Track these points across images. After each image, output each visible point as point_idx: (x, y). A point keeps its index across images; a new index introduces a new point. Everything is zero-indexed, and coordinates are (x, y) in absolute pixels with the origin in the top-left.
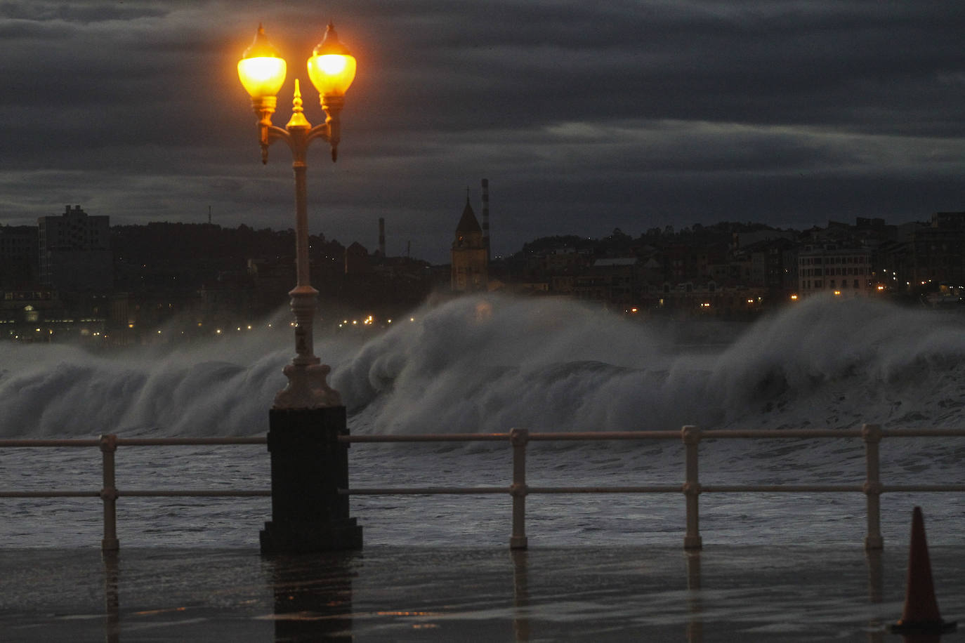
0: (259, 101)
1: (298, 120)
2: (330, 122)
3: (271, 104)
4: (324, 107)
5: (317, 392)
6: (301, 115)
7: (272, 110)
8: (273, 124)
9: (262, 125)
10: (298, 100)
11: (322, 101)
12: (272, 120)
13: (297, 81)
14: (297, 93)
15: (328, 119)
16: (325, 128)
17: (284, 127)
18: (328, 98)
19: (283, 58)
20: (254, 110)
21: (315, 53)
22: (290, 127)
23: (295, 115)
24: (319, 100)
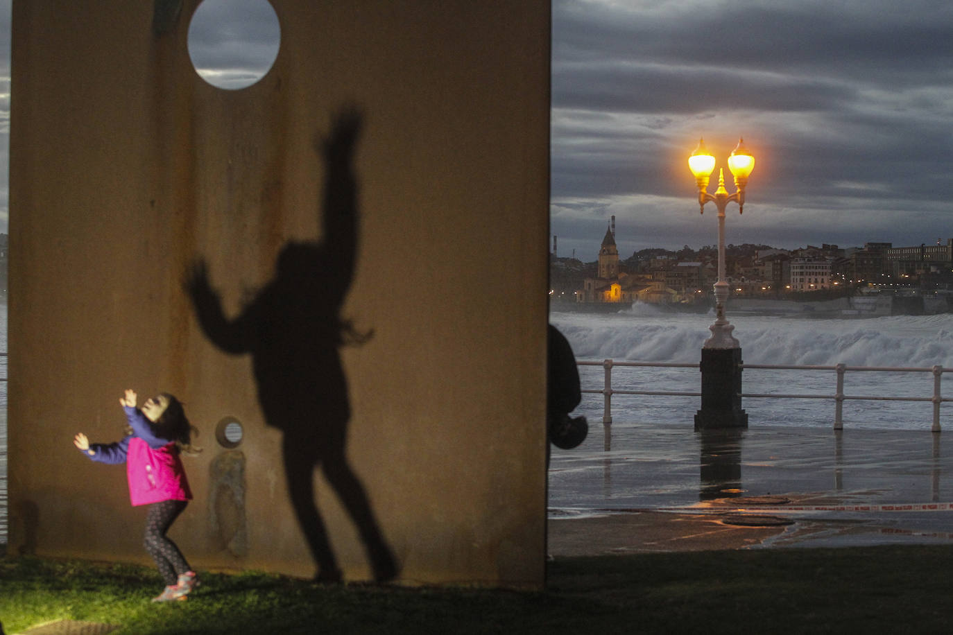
0: (700, 179)
1: (721, 191)
2: (740, 192)
3: (706, 181)
4: (736, 184)
5: (728, 340)
6: (723, 188)
7: (707, 185)
8: (708, 192)
9: (701, 193)
10: (721, 179)
11: (735, 181)
12: (706, 190)
13: (721, 170)
14: (721, 176)
15: (739, 190)
16: (736, 195)
17: (713, 194)
18: (739, 179)
19: (714, 156)
20: (697, 185)
21: (733, 154)
22: (717, 194)
23: (720, 188)
24: (734, 180)
